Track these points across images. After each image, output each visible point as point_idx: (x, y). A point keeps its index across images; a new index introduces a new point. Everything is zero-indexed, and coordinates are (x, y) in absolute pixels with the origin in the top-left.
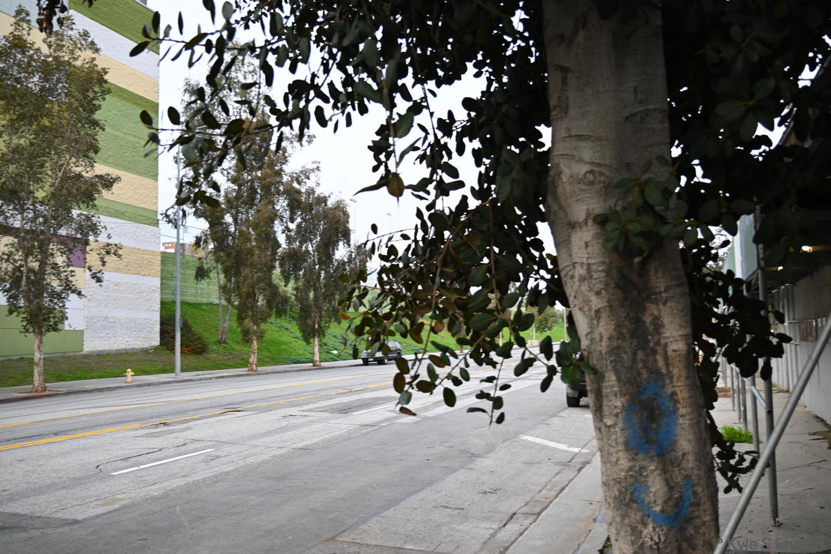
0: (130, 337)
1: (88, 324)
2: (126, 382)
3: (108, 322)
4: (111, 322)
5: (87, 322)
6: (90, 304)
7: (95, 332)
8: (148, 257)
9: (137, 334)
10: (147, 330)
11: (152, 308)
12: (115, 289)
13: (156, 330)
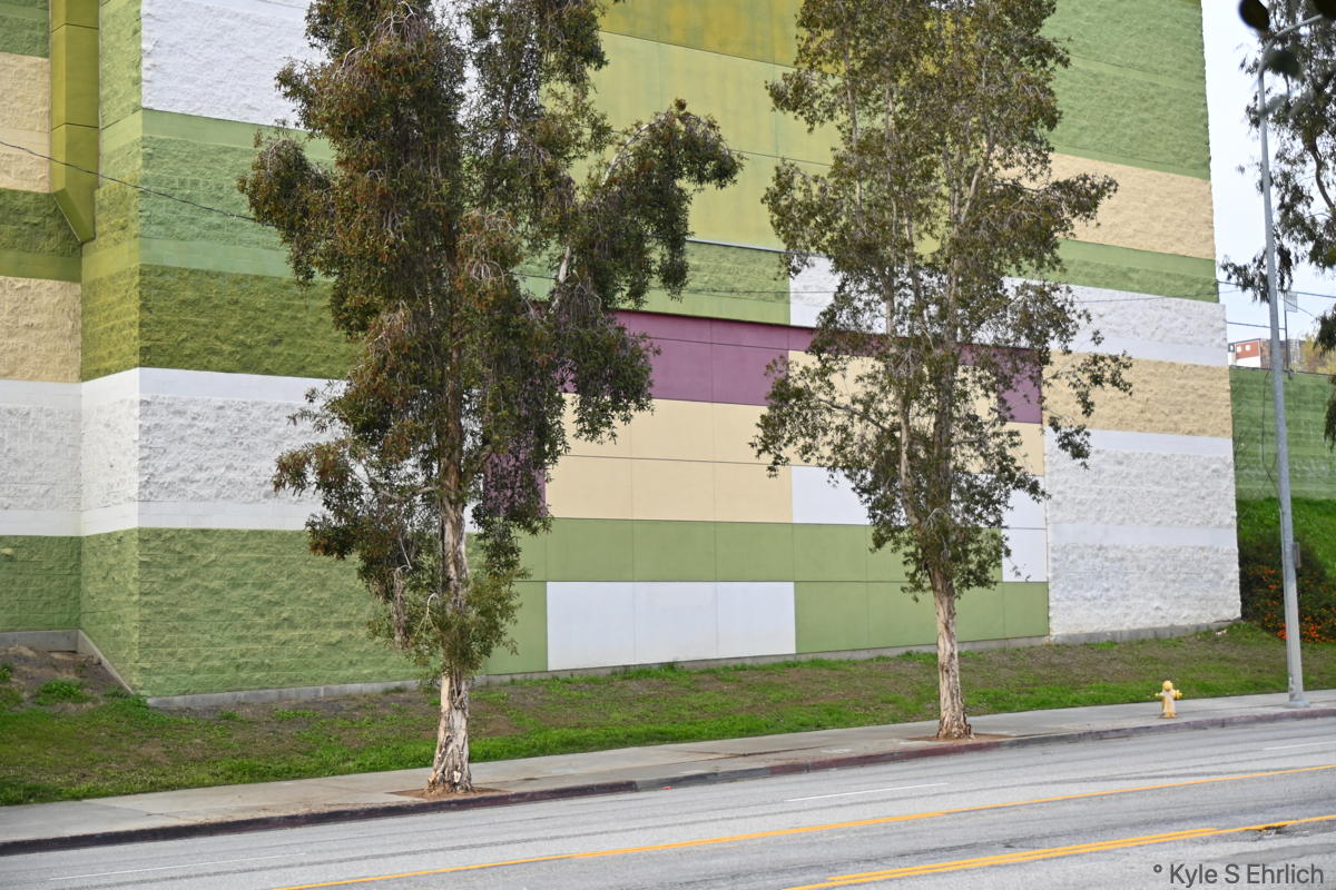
0: (1163, 597)
1: (1057, 565)
2: (1162, 716)
3: (1106, 559)
4: (1113, 561)
5: (1055, 560)
6: (1060, 515)
7: (1075, 587)
8: (1196, 383)
9: (1180, 589)
10: (1205, 577)
11: (1216, 520)
12: (1117, 474)
13: (1230, 576)
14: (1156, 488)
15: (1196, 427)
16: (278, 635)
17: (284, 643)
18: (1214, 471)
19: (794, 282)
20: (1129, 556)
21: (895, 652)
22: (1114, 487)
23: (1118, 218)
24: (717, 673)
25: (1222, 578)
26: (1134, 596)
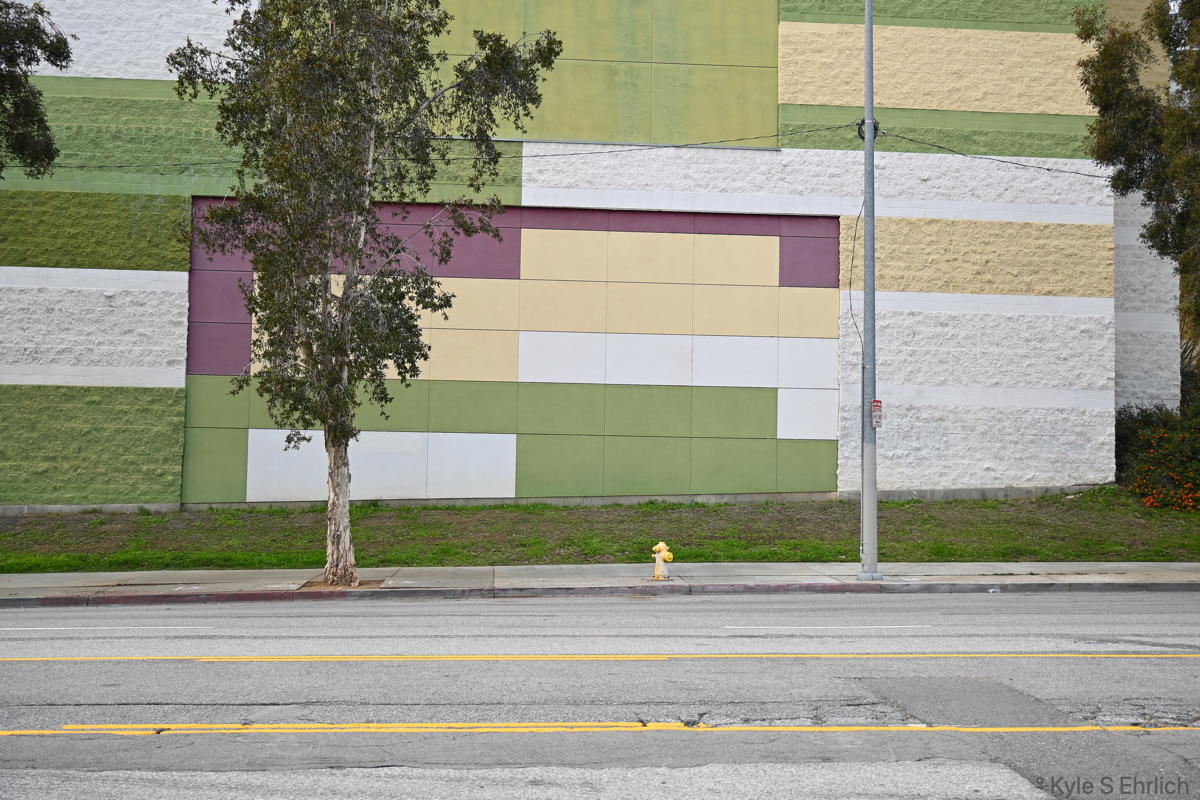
1: (847, 424)
3: (918, 419)
5: (845, 419)
6: (855, 376)
8: (1062, 243)
9: (1024, 450)
10: (1062, 440)
11: (1084, 381)
12: (939, 335)
13: (1101, 439)
14: (996, 350)
15: (1059, 287)
18: (1082, 331)
19: (527, 167)
20: (951, 416)
21: (635, 501)
22: (933, 349)
23: (963, 83)
24: (409, 510)
25: (1089, 440)
26: (954, 456)
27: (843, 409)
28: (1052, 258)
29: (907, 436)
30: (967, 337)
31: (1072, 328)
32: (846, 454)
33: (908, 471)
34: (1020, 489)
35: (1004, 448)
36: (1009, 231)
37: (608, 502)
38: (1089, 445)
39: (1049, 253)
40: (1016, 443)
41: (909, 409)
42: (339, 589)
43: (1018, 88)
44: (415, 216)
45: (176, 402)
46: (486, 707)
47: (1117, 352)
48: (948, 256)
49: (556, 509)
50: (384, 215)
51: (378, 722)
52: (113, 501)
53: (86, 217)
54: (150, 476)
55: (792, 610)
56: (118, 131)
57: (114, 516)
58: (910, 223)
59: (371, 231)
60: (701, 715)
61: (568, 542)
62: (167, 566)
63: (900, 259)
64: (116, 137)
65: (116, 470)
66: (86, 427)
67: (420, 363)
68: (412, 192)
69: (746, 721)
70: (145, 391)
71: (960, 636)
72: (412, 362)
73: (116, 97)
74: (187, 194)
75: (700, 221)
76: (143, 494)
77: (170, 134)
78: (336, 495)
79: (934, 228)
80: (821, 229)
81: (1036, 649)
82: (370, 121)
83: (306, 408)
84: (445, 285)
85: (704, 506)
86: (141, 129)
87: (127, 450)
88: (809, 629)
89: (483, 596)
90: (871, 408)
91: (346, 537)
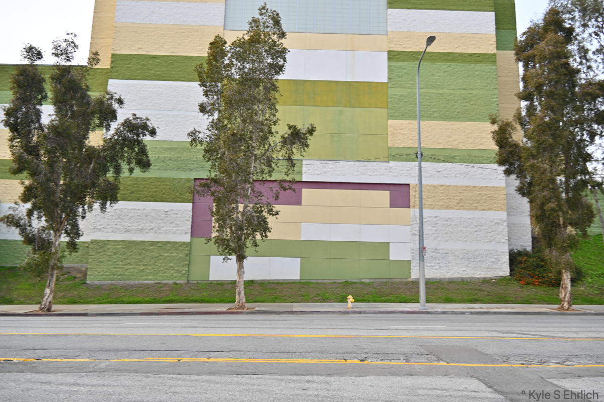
0: (467, 267)
1: (414, 255)
2: (347, 308)
4: (442, 254)
6: (416, 238)
8: (487, 193)
9: (477, 264)
10: (490, 260)
11: (497, 240)
12: (445, 225)
13: (504, 260)
14: (465, 229)
15: (487, 208)
16: (126, 267)
17: (128, 269)
18: (495, 223)
19: (304, 168)
20: (450, 252)
21: (341, 281)
22: (443, 229)
23: (451, 139)
24: (264, 284)
25: (499, 261)
26: (452, 266)
27: (412, 250)
28: (484, 198)
29: (435, 259)
30: (455, 225)
31: (492, 222)
32: (414, 265)
33: (435, 271)
34: (475, 278)
35: (469, 263)
36: (469, 189)
37: (332, 281)
38: (499, 263)
39: (482, 196)
40: (473, 261)
41: (436, 249)
42: (240, 310)
43: (470, 141)
44: (267, 184)
45: (187, 247)
46: (291, 353)
47: (508, 230)
48: (447, 198)
49: (314, 283)
50: (256, 184)
51: (254, 358)
52: (165, 280)
53: (160, 185)
54: (178, 271)
55: (396, 320)
56: (171, 158)
57: (165, 285)
58: (434, 186)
59: (252, 190)
60: (366, 358)
61: (318, 295)
62: (182, 302)
63: (431, 198)
64: (170, 159)
65: (167, 269)
66: (157, 255)
67: (268, 234)
68: (266, 177)
69: (382, 360)
70: (177, 243)
71: (456, 330)
72: (265, 233)
73: (171, 147)
74: (192, 178)
75: (362, 185)
76: (175, 277)
77: (188, 158)
78: (240, 278)
79: (443, 188)
80: (403, 188)
81: (484, 336)
82: (252, 154)
83: (230, 249)
84: (277, 208)
85: (365, 283)
86: (178, 157)
87: (170, 262)
88: (403, 327)
89: (289, 314)
90: (422, 249)
91: (243, 293)
